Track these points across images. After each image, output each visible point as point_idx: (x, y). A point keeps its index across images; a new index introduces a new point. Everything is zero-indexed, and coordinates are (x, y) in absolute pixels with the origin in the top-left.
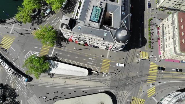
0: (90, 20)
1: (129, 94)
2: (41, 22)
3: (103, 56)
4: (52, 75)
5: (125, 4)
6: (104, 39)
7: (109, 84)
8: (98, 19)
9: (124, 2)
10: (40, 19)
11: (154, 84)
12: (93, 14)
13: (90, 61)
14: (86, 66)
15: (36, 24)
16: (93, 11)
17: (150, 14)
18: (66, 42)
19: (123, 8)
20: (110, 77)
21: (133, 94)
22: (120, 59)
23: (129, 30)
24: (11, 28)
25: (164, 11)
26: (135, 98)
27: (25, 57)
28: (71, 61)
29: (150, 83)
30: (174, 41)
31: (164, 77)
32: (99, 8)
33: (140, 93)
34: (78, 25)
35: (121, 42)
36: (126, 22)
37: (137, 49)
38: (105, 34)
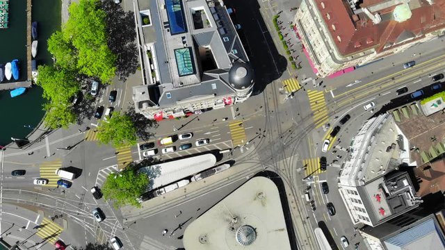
0: (180, 76)
1: (296, 159)
3: (226, 119)
5: (221, 23)
6: (215, 95)
7: (258, 159)
8: (192, 68)
9: (218, 20)
10: (87, 107)
11: (329, 125)
12: (179, 64)
14: (207, 148)
15: (86, 119)
16: (178, 58)
17: (271, 8)
18: (153, 125)
19: (222, 31)
20: (253, 148)
21: (302, 156)
22: (256, 111)
23: (247, 62)
24: (45, 147)
26: (308, 161)
27: (96, 183)
29: (321, 126)
30: (327, 44)
31: (340, 104)
32: (185, 50)
33: (312, 149)
34: (164, 91)
35: (243, 87)
36: (236, 52)
37: (275, 81)
38: (214, 86)
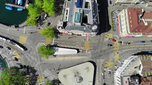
0: (75, 22)
1: (103, 61)
2: (43, 24)
3: (85, 40)
4: (55, 56)
6: (84, 32)
7: (91, 56)
8: (79, 20)
9: (93, 7)
10: (41, 21)
11: (118, 53)
12: (76, 18)
13: (77, 44)
14: (75, 47)
15: (40, 25)
16: (76, 16)
17: (112, 8)
18: (61, 34)
20: (90, 52)
21: (106, 60)
22: (95, 40)
23: (98, 24)
24: (24, 30)
25: (120, 5)
26: (107, 63)
27: (37, 47)
28: (65, 46)
29: (115, 53)
30: (127, 26)
31: (124, 47)
32: (79, 14)
33: (110, 59)
34: (68, 25)
35: (94, 32)
36: (96, 20)
37: (105, 33)
38: (85, 29)
